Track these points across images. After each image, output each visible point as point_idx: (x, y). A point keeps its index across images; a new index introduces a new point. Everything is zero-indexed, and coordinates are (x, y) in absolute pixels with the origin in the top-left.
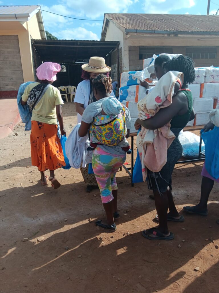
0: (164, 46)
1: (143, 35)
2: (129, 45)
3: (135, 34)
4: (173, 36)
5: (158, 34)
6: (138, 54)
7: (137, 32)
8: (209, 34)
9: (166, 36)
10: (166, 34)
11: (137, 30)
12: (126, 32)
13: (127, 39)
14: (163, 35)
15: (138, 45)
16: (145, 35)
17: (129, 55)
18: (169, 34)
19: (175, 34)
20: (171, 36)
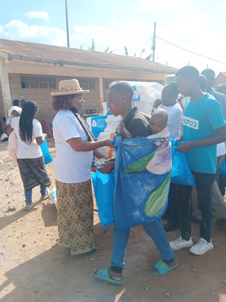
0: (46, 75)
1: (28, 62)
2: (9, 72)
3: (20, 61)
4: (59, 65)
5: (44, 62)
6: (21, 82)
7: (22, 58)
8: (91, 66)
9: (52, 65)
10: (52, 63)
11: (21, 56)
12: (8, 58)
13: (5, 65)
14: (49, 64)
15: (19, 73)
16: (30, 62)
17: (9, 83)
18: (55, 64)
19: (61, 63)
20: (57, 65)
